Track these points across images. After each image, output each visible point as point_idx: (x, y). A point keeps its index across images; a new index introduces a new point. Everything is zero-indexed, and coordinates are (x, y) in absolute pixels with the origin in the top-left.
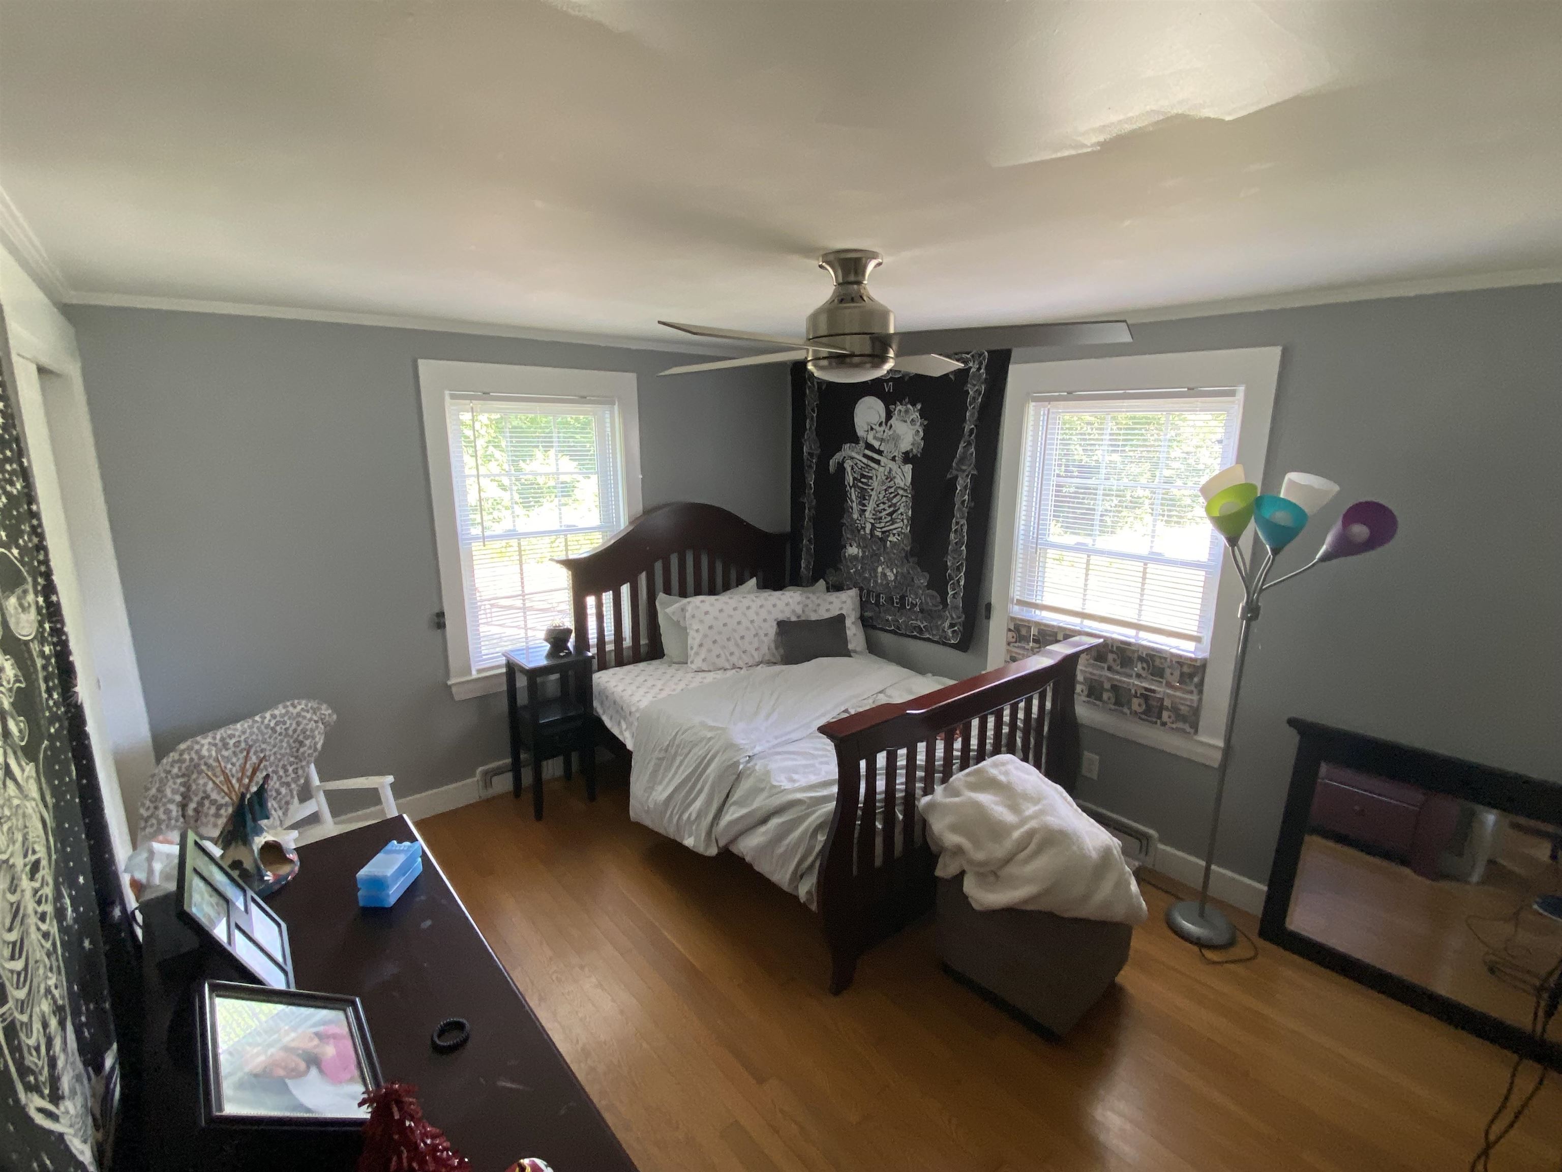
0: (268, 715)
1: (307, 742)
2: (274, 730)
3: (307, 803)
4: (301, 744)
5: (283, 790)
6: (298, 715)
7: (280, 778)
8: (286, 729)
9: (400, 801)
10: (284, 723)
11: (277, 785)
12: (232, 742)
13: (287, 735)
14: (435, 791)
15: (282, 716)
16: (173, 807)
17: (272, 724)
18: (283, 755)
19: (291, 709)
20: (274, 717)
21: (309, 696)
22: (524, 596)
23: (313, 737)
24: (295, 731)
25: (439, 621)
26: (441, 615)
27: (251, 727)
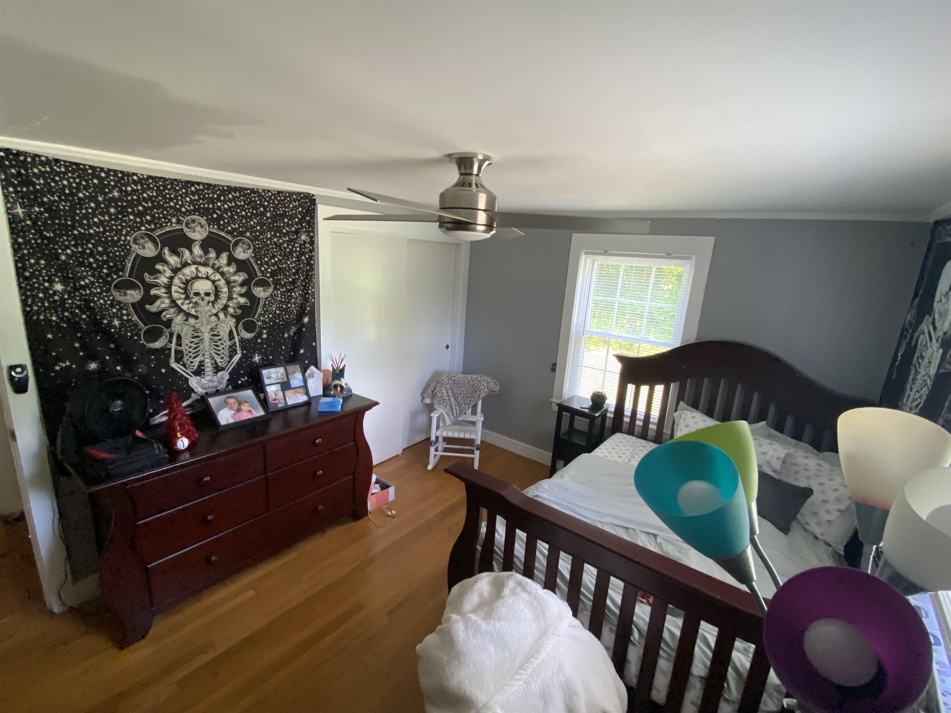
0: (470, 376)
1: (478, 393)
2: (469, 382)
3: (473, 416)
4: (476, 392)
5: (463, 405)
6: (480, 381)
7: (464, 400)
8: (474, 384)
9: (486, 431)
10: (474, 381)
11: (462, 403)
12: (453, 379)
13: (473, 386)
14: (537, 449)
15: (474, 378)
16: (430, 391)
17: (470, 380)
18: (469, 393)
19: (479, 378)
20: (472, 377)
21: (488, 376)
22: (605, 371)
23: (480, 392)
24: (476, 386)
25: (553, 369)
26: (555, 365)
27: (462, 377)
